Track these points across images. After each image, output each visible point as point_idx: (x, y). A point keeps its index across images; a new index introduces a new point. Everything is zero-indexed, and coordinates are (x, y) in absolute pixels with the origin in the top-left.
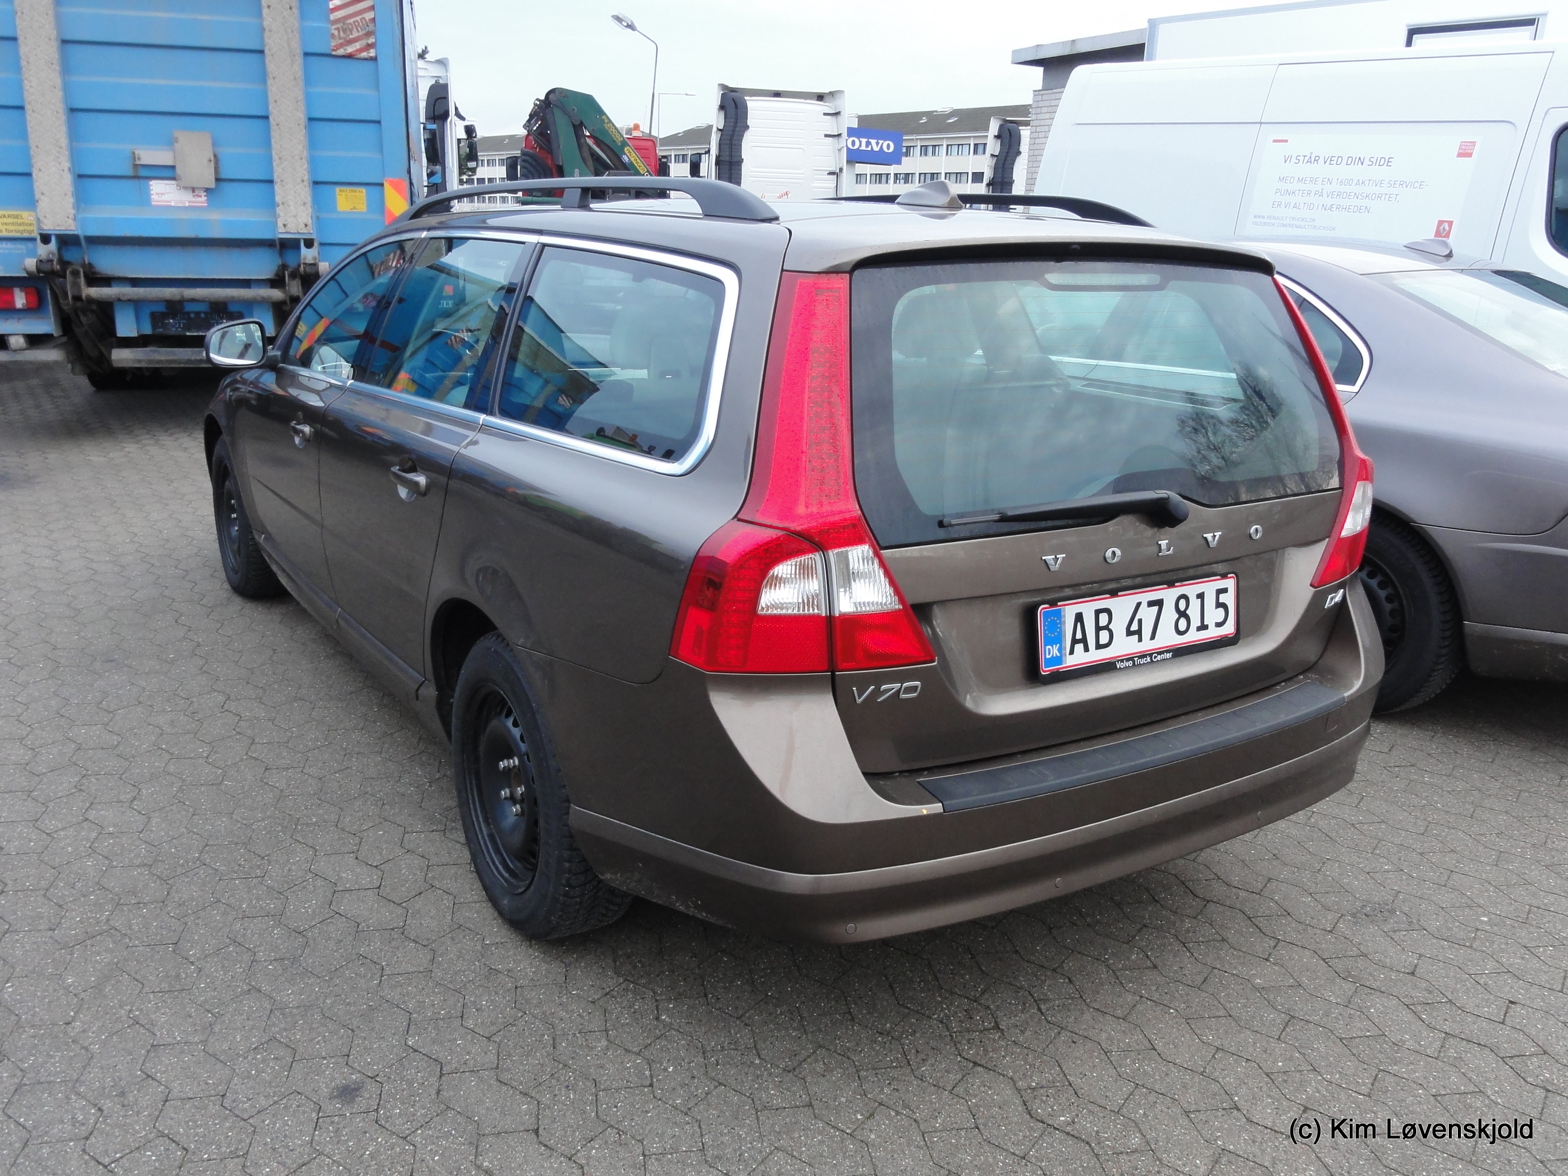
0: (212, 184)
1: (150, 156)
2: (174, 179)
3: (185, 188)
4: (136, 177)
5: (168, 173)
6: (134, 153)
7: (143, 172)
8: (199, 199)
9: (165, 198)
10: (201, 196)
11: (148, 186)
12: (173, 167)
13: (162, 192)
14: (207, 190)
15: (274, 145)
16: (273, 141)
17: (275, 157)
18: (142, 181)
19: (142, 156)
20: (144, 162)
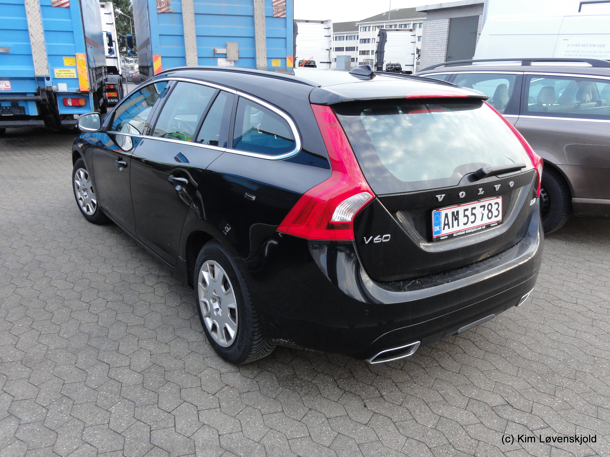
0: (236, 59)
1: (220, 51)
2: (226, 58)
3: (228, 61)
4: (214, 57)
5: (225, 56)
6: (215, 50)
7: (216, 56)
8: (232, 64)
9: (222, 64)
10: (232, 63)
11: (217, 61)
12: (226, 54)
13: (222, 63)
14: (234, 61)
15: (256, 46)
16: (256, 45)
17: (257, 50)
18: (215, 59)
19: (217, 51)
20: (218, 52)
